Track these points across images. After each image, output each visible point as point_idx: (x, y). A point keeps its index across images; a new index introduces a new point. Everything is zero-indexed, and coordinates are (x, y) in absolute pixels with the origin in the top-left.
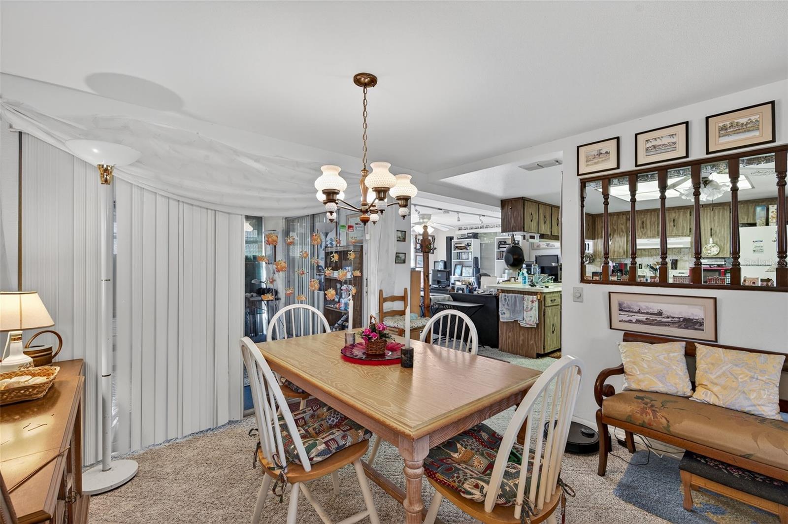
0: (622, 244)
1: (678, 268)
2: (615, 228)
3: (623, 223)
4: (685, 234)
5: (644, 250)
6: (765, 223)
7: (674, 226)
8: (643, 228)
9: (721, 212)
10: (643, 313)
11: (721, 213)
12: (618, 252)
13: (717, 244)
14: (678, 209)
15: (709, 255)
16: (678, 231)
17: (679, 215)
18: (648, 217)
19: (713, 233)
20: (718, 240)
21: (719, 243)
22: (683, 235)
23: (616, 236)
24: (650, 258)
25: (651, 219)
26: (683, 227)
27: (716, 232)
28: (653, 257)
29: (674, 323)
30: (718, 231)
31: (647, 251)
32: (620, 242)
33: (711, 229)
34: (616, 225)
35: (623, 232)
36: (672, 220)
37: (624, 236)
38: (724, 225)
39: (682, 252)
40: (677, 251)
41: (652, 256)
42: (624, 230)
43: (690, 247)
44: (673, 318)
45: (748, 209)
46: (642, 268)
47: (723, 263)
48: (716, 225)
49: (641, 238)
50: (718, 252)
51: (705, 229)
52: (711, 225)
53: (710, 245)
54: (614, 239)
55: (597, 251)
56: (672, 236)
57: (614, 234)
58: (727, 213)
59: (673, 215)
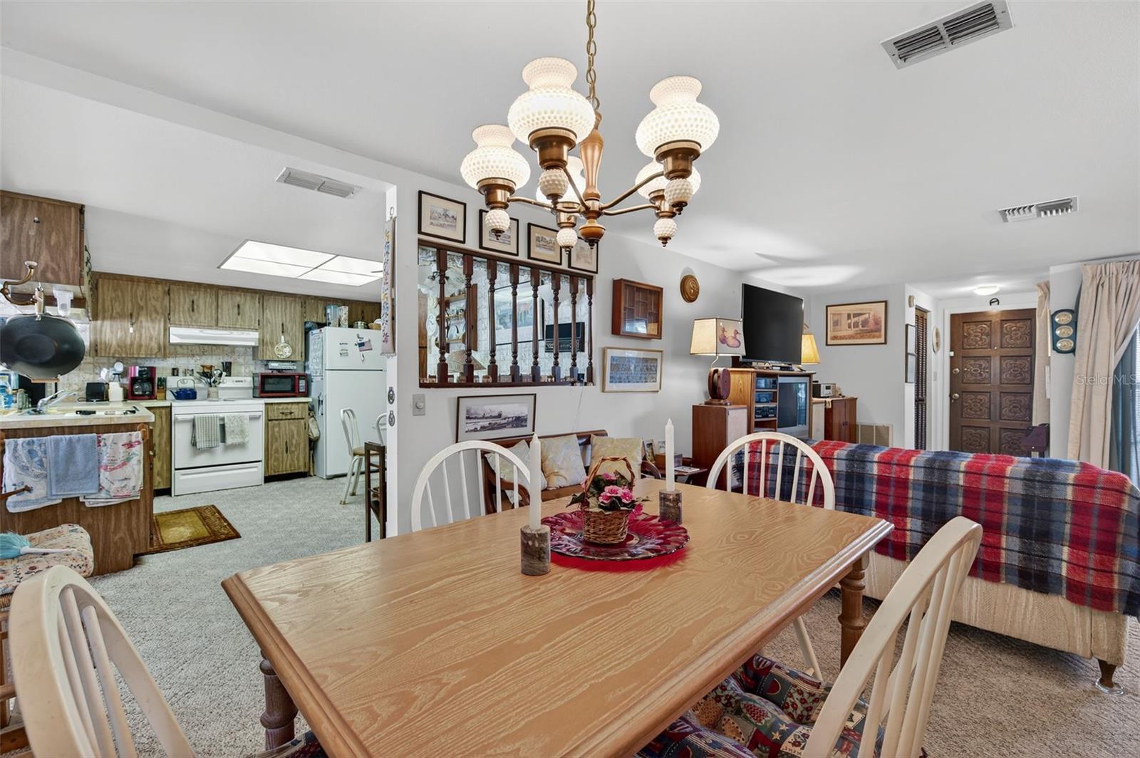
0: (155, 334)
1: (233, 374)
2: (142, 304)
3: (158, 298)
4: (252, 327)
6: (337, 325)
7: (239, 314)
8: (193, 310)
9: (293, 303)
10: (487, 418)
11: (292, 307)
12: (147, 347)
13: (288, 343)
14: (244, 292)
15: (281, 357)
16: (243, 320)
17: (245, 300)
18: (202, 295)
19: (284, 331)
20: (290, 339)
21: (291, 343)
22: (250, 329)
23: (143, 318)
24: (191, 359)
25: (205, 298)
26: (250, 316)
28: (195, 358)
29: (508, 424)
30: (289, 329)
31: (185, 347)
32: (151, 329)
33: (283, 325)
34: (144, 299)
35: (157, 313)
36: (236, 305)
37: (159, 321)
39: (236, 351)
40: (230, 350)
41: (193, 355)
43: (255, 345)
44: (509, 418)
45: (318, 307)
46: (176, 375)
47: (294, 367)
48: (288, 320)
49: (188, 326)
50: (289, 354)
51: (276, 324)
52: (282, 320)
53: (282, 345)
54: (139, 324)
55: (101, 343)
56: (235, 329)
57: (138, 314)
58: (298, 308)
59: (238, 299)
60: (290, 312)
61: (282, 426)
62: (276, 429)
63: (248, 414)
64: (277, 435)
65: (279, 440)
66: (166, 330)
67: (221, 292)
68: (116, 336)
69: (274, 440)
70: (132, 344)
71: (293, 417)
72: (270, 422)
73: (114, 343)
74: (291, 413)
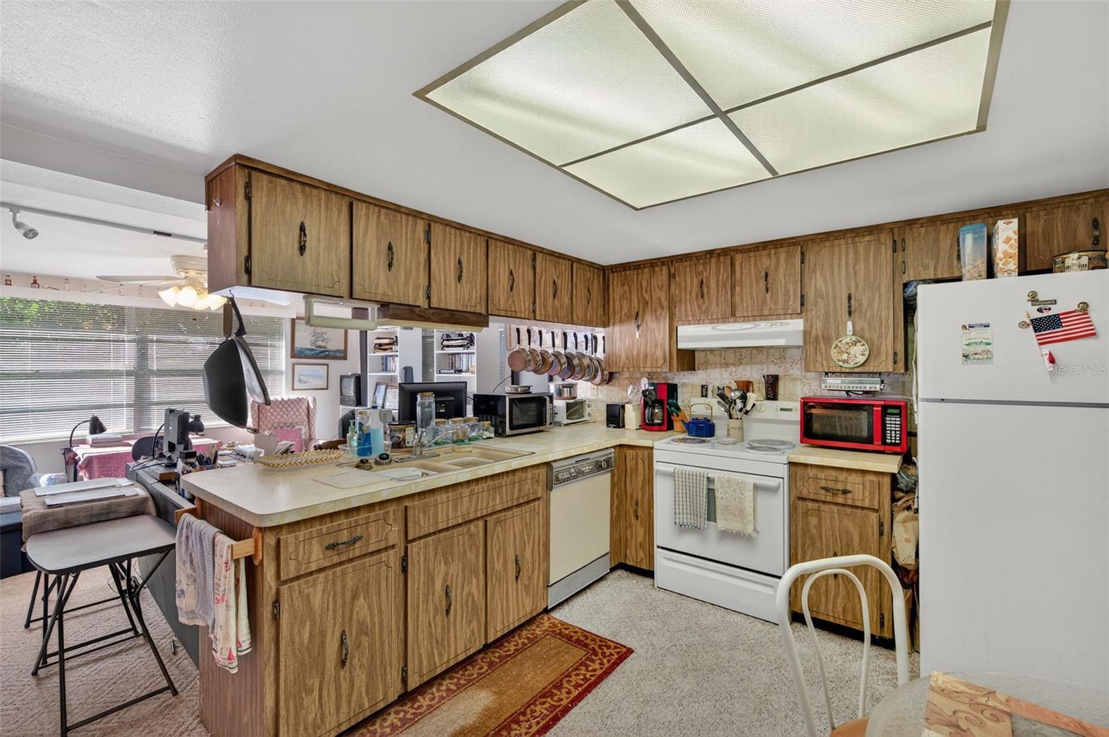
0: (660, 338)
1: (780, 396)
2: (647, 297)
3: (662, 285)
4: (790, 311)
5: (712, 350)
6: (984, 273)
7: (767, 290)
8: (702, 297)
9: (872, 247)
11: (871, 255)
12: (653, 357)
13: (862, 337)
14: (775, 248)
15: (845, 365)
16: (775, 300)
17: (778, 261)
18: (713, 270)
19: (853, 309)
20: (866, 327)
21: (867, 335)
22: (786, 315)
23: (648, 318)
24: (723, 370)
25: (718, 272)
26: (787, 291)
27: (861, 305)
28: (729, 370)
30: (865, 304)
32: (656, 332)
33: (850, 298)
34: (649, 291)
35: (662, 308)
36: (763, 274)
37: (665, 319)
38: (879, 287)
39: (787, 356)
40: (778, 355)
41: (727, 365)
42: (665, 304)
43: (801, 343)
45: (937, 239)
46: (706, 396)
47: (878, 387)
48: (861, 284)
49: (699, 322)
50: (862, 359)
51: (834, 297)
52: (848, 287)
53: (848, 340)
54: (644, 325)
55: (612, 354)
56: (763, 317)
57: (644, 312)
58: (886, 253)
59: (765, 262)
60: (867, 267)
61: (826, 516)
62: (813, 521)
63: (752, 480)
64: (814, 531)
65: (818, 544)
66: (673, 332)
67: (738, 258)
68: (625, 344)
69: (808, 542)
70: (638, 355)
71: (850, 502)
72: (800, 503)
73: (623, 355)
74: (845, 492)
